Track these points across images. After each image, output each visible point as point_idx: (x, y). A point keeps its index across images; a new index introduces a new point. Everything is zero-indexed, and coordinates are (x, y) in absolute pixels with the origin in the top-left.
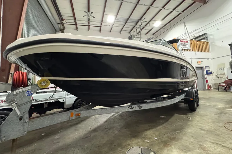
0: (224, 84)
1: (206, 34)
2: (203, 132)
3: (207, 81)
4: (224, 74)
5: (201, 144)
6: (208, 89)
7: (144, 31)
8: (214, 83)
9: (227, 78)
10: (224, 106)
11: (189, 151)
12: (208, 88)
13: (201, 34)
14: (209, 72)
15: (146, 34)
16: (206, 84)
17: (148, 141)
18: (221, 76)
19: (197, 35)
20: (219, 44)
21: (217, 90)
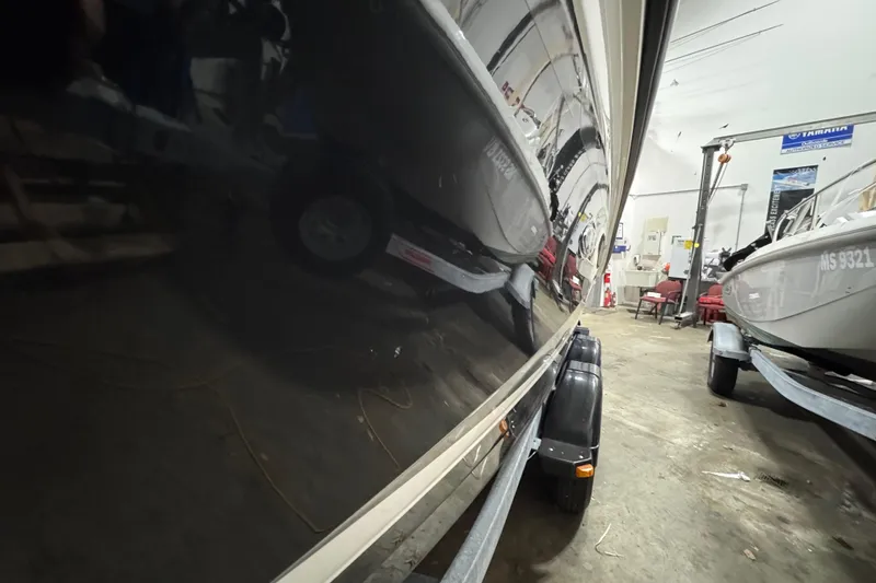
0: (657, 296)
3: (607, 280)
4: (656, 258)
6: (605, 306)
8: (625, 283)
9: (666, 272)
12: (606, 301)
14: (618, 243)
16: (604, 288)
18: (649, 263)
21: (630, 311)
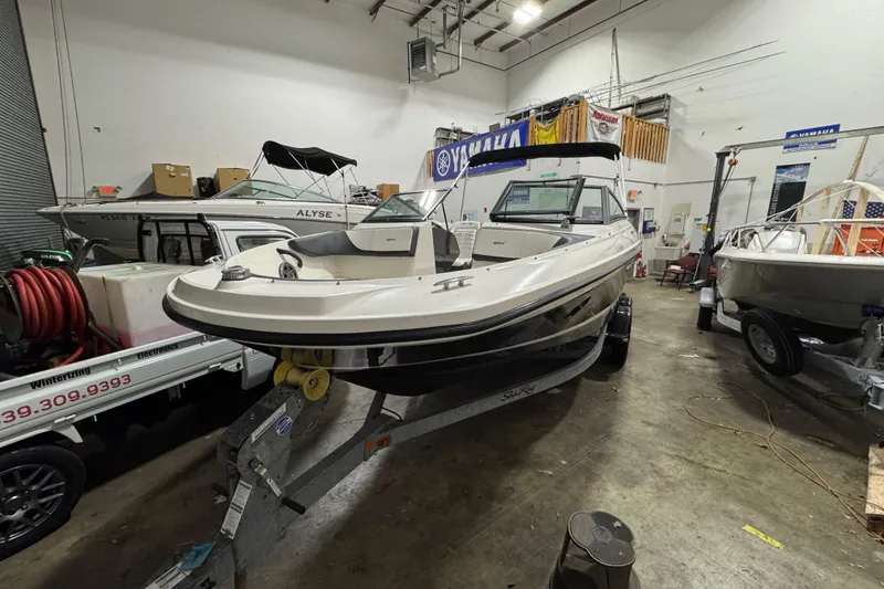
0: (677, 268)
1: (669, 97)
2: (650, 429)
3: (639, 256)
4: (681, 236)
5: (654, 462)
6: (637, 276)
7: (472, 29)
8: (654, 257)
9: (687, 248)
10: (678, 346)
11: (636, 483)
12: (638, 272)
13: (655, 96)
14: (650, 225)
15: (478, 41)
16: (636, 264)
17: (550, 473)
18: (675, 240)
19: (643, 96)
20: (692, 139)
21: (658, 280)
